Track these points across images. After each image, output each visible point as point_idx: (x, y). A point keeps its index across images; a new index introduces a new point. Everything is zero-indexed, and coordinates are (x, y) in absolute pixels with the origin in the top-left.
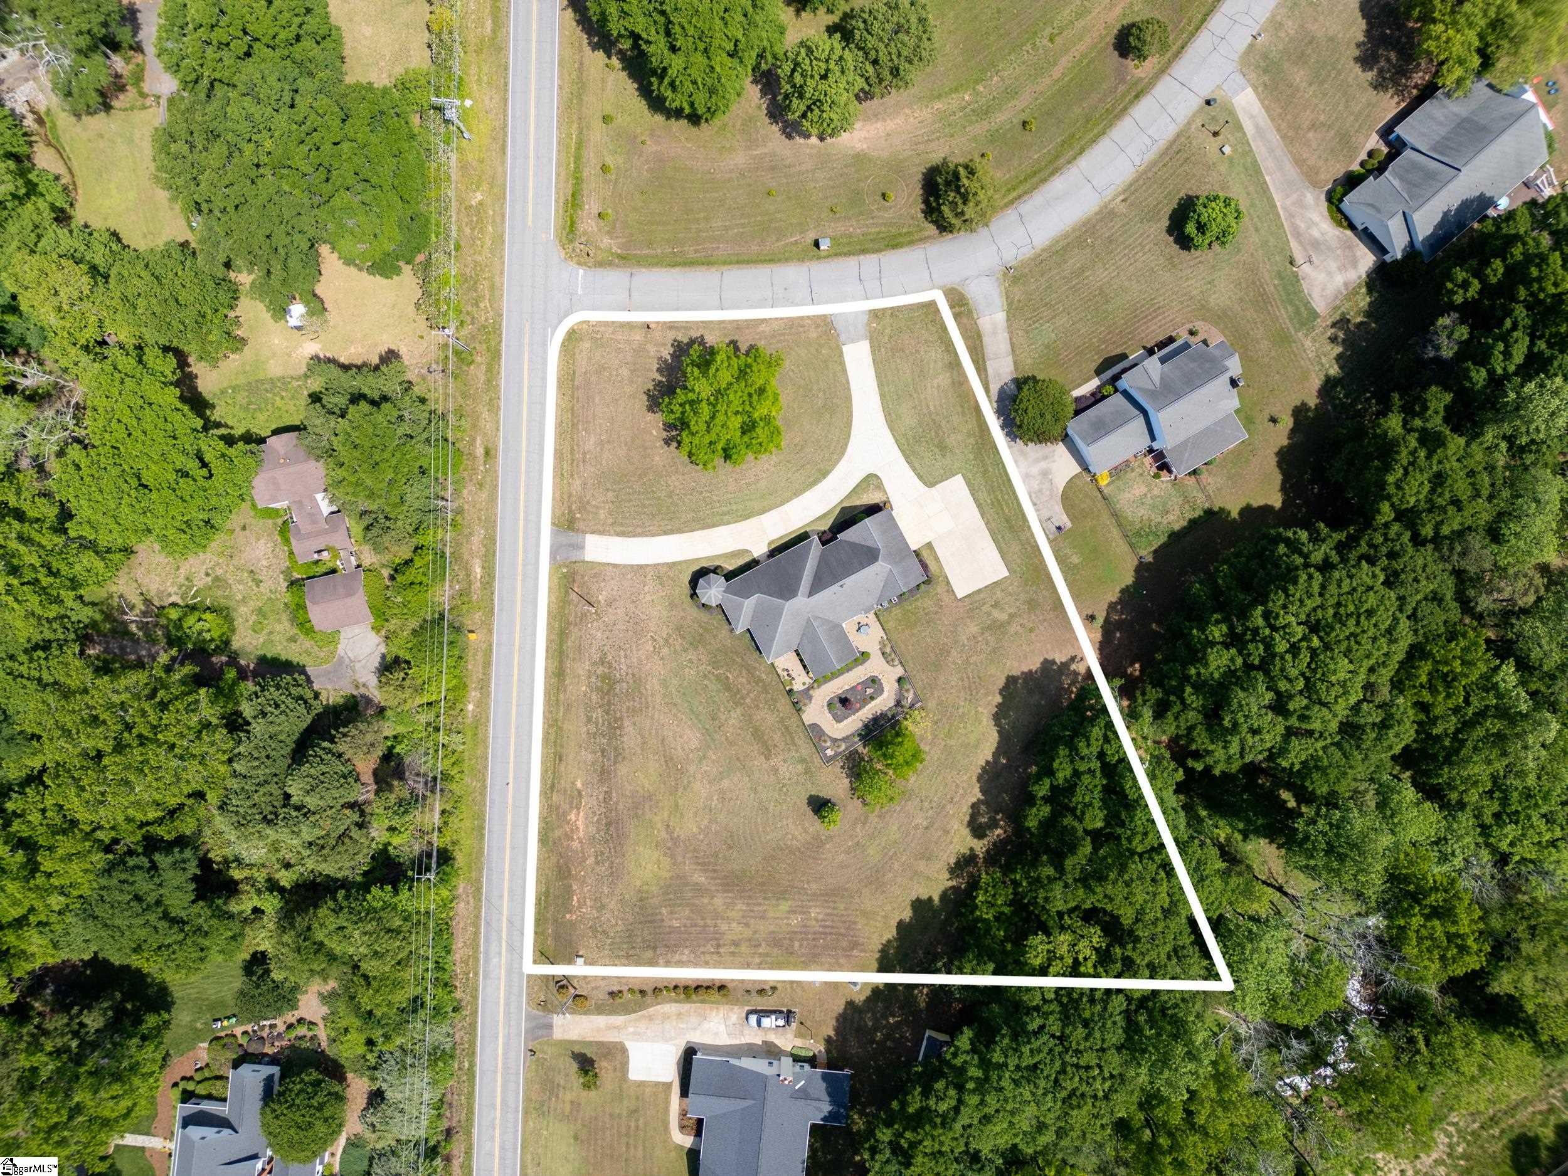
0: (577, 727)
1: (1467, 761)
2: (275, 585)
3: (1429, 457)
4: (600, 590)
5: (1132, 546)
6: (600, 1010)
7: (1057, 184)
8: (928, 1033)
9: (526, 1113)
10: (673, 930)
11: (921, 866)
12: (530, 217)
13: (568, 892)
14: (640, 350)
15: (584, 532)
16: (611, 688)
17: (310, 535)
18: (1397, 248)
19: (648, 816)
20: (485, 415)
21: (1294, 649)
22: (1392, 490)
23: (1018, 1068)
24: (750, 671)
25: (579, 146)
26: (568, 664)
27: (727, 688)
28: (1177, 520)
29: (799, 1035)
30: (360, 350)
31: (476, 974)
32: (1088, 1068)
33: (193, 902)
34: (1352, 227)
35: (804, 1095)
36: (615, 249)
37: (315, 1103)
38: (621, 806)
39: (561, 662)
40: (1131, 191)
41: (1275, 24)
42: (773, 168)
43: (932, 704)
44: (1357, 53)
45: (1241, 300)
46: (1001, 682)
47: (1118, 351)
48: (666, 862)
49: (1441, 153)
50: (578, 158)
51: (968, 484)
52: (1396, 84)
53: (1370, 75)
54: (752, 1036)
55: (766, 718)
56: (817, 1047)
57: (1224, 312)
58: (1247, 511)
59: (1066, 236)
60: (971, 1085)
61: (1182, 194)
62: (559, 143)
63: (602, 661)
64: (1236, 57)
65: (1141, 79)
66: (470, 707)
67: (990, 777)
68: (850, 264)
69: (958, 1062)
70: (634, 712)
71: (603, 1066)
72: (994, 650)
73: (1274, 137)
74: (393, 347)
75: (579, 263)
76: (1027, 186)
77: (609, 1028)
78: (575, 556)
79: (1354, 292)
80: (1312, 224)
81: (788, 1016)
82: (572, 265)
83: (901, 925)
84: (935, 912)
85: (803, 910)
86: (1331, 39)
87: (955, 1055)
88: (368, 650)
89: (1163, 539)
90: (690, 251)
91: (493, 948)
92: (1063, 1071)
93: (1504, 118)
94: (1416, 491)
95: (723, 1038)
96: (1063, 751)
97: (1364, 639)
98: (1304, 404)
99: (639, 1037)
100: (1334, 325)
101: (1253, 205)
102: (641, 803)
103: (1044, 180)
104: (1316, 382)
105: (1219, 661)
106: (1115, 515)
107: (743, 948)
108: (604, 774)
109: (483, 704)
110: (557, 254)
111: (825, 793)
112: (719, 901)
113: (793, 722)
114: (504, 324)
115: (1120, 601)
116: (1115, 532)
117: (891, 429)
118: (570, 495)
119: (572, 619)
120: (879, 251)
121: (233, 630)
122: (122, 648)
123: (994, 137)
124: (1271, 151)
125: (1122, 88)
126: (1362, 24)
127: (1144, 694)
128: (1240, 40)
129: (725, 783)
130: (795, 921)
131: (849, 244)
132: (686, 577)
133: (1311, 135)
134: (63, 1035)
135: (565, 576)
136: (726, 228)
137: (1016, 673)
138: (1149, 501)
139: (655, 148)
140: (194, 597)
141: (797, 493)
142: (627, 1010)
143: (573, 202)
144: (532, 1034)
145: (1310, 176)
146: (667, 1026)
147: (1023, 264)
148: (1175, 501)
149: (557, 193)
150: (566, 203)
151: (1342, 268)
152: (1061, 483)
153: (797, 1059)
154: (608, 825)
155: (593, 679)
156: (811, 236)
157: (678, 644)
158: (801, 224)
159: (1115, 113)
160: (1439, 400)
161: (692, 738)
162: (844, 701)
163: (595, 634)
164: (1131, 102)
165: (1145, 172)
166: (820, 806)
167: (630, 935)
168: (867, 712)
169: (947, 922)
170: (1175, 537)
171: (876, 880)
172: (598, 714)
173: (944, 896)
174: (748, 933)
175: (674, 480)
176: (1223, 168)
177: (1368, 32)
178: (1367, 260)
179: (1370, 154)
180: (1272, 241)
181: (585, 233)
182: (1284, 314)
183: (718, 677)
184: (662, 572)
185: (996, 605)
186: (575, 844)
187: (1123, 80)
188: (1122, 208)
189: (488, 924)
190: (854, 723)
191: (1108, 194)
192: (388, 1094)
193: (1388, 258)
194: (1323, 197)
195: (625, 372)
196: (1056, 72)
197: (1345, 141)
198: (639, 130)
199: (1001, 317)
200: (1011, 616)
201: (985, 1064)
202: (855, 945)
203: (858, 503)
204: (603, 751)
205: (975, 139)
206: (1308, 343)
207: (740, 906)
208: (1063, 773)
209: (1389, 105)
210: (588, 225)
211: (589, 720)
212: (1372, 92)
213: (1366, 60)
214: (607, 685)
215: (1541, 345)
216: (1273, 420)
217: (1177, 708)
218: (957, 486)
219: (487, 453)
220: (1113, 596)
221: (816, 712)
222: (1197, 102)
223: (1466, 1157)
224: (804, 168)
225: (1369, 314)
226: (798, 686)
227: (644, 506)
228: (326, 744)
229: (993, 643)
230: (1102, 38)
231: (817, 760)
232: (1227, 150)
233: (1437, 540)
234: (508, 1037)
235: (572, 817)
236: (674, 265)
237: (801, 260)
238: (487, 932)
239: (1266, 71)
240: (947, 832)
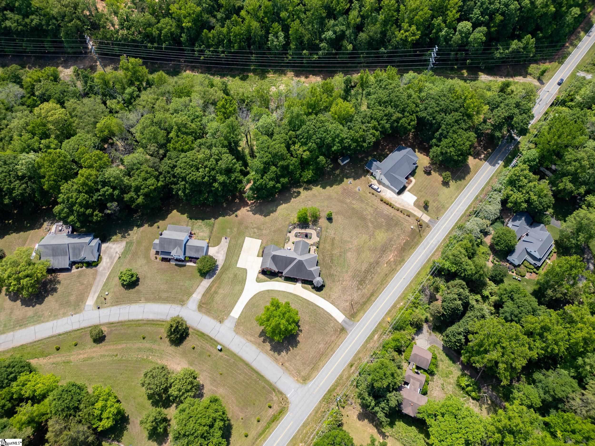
0: (377, 279)
1: (193, 129)
2: (437, 380)
3: (142, 185)
4: (347, 306)
5: (214, 224)
6: (414, 216)
7: (151, 317)
8: (342, 164)
9: (448, 208)
10: (385, 219)
11: (317, 194)
12: (291, 424)
13: (405, 244)
14: (289, 360)
15: (340, 324)
16: (361, 281)
17: (418, 380)
18: (97, 241)
19: (373, 246)
20: (344, 377)
21: (206, 167)
22: (155, 186)
23: (328, 134)
24: (323, 260)
25: (261, 435)
26: (368, 295)
27: (332, 259)
28: (199, 222)
29: (371, 181)
30: (369, 429)
31: (441, 243)
32: (314, 125)
33: (506, 302)
34: (99, 255)
35: (378, 168)
36: (274, 394)
37: (499, 239)
38: (378, 253)
39: (370, 297)
40: (137, 301)
41: (64, 315)
42: (215, 380)
43: (287, 223)
44: (55, 293)
45: (139, 258)
46: (268, 217)
47: (176, 267)
48: (376, 234)
49: (66, 252)
50: (264, 431)
51: (237, 263)
52: (55, 279)
53: (57, 286)
54: (381, 188)
55: (328, 246)
56: (368, 176)
57: (145, 257)
58: (183, 213)
59: (162, 303)
60: (340, 138)
61: (127, 291)
62: (265, 441)
63: (359, 289)
64: (81, 314)
65: (107, 327)
66: (402, 304)
67: (287, 201)
68: (217, 338)
69: (339, 145)
70: (360, 271)
71: (422, 204)
72: (263, 224)
73: (93, 289)
74: (358, 420)
75: (287, 399)
76: (158, 323)
77: (415, 211)
78: (347, 320)
79: (114, 241)
80: (107, 263)
81: (370, 186)
82: (290, 400)
83: (331, 186)
84: (321, 184)
85: (351, 203)
86: (57, 301)
87: (339, 147)
88: (421, 340)
89: (206, 221)
90: (255, 376)
91: (433, 246)
92: (319, 128)
93: (47, 248)
94: (151, 181)
95: (389, 191)
96: (268, 186)
97: (191, 158)
98: (149, 226)
99: (409, 205)
100: (126, 238)
101: (114, 276)
102: (373, 250)
103: (153, 320)
104: (142, 229)
105: (221, 178)
106: (211, 233)
107: (371, 204)
108: (377, 263)
109: (397, 302)
110: (291, 407)
111: (327, 221)
112: (369, 217)
113: (321, 241)
114: (320, 399)
115: (226, 215)
116: (215, 229)
117: (243, 289)
118: (337, 337)
119: (359, 305)
120: (208, 336)
121: (458, 377)
122: (496, 399)
123: (154, 341)
124: (97, 286)
125: (113, 329)
126: (46, 299)
127: (241, 188)
128: (76, 317)
129: (349, 240)
130: (354, 202)
131: (213, 344)
132: (322, 292)
133: (85, 283)
134: (558, 291)
135: (354, 318)
136: (240, 374)
137: (263, 217)
138: (201, 230)
139: (240, 414)
140: (465, 397)
141: (279, 291)
142: (408, 211)
143: (275, 419)
144: (436, 223)
145: (95, 274)
146: (400, 202)
147: (177, 304)
148: (195, 226)
149: (278, 425)
150: (278, 420)
151: (111, 248)
152: (216, 248)
153: (375, 177)
154: (384, 251)
155: (364, 286)
156: (220, 354)
157: (336, 278)
158: (221, 359)
159: (121, 323)
160: (127, 197)
161: (349, 255)
162: (306, 236)
163: (356, 296)
164: (115, 323)
165: (129, 303)
166: (330, 219)
167: (396, 225)
168: (303, 231)
169: (320, 181)
170: (203, 219)
171: (329, 198)
172: (369, 277)
173: (317, 186)
174: (367, 207)
175: (307, 319)
176: (112, 290)
177: (47, 296)
178: (104, 246)
179: (78, 268)
180: (119, 265)
181: (279, 406)
182: (133, 248)
183: (332, 263)
184: (327, 298)
185: (255, 233)
186: (396, 253)
187: (111, 330)
188: (143, 299)
189: (431, 252)
190: (308, 231)
191: (142, 305)
192: (479, 230)
193: (100, 242)
194: (98, 267)
195: (298, 357)
196: (124, 346)
197: (80, 275)
198: (241, 424)
199: (194, 295)
200: (253, 229)
201: (334, 140)
202: (345, 189)
203: (266, 278)
204: (374, 268)
205: (159, 345)
206: (135, 238)
207: (365, 213)
208: (271, 183)
209: (61, 276)
210: (276, 407)
211: (372, 278)
212: (62, 282)
213: (55, 290)
214: (362, 282)
215: (100, 187)
216: (158, 227)
217: (237, 178)
218: (240, 264)
219: (352, 366)
220: (227, 217)
221: (315, 239)
222: (101, 310)
223: (255, 84)
224: (207, 374)
225: (116, 234)
226: (315, 248)
227: (320, 318)
228: (445, 313)
229: (262, 226)
230: (105, 346)
231: (323, 229)
232: (107, 293)
233: (157, 170)
234: (442, 225)
235: (392, 259)
236: (262, 376)
237: (229, 350)
238: (432, 250)
239: (79, 305)
240: (306, 197)
